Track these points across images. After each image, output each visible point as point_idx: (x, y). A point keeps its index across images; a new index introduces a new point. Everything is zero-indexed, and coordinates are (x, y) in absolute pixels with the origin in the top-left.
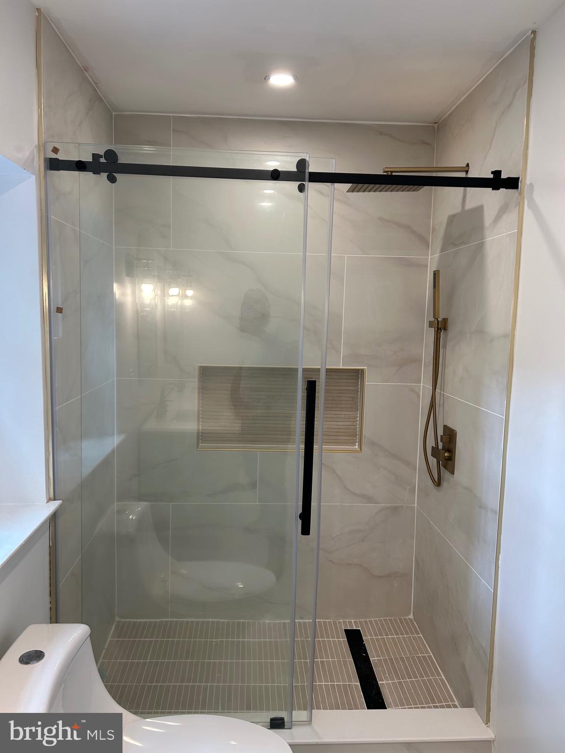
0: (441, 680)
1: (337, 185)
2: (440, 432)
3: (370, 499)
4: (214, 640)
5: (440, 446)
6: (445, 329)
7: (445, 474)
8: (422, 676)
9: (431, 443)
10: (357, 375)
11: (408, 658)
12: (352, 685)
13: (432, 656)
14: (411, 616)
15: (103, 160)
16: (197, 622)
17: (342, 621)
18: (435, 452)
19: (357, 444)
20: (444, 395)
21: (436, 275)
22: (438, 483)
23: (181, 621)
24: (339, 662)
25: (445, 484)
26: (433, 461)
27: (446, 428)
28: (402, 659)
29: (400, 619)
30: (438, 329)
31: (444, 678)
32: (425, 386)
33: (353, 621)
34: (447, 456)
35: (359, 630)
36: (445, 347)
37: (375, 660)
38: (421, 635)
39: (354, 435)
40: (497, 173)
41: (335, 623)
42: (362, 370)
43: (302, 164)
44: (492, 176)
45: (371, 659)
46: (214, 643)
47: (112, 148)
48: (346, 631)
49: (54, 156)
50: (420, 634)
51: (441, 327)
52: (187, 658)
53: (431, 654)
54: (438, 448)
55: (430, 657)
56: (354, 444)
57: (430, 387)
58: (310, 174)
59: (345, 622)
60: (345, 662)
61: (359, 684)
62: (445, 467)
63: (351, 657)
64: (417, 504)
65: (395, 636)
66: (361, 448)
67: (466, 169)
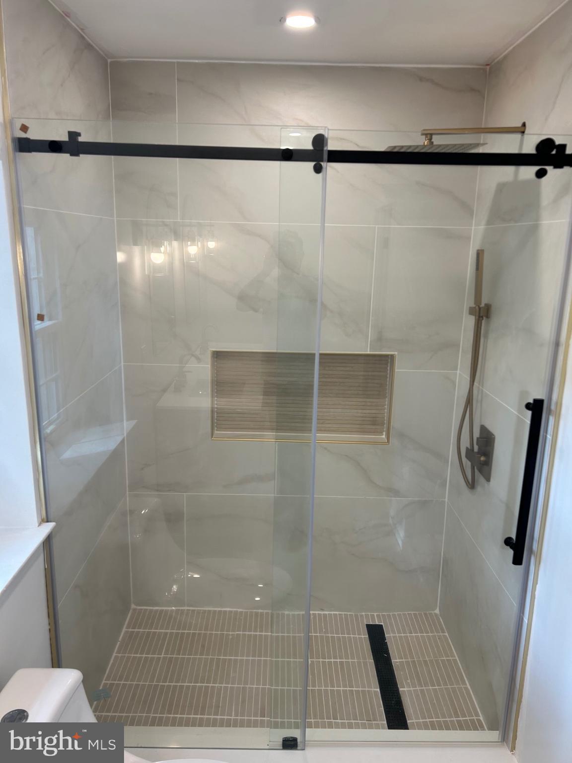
0: (466, 689)
2: (477, 434)
3: (396, 493)
4: (231, 633)
5: (476, 448)
6: (488, 317)
7: (481, 479)
8: (445, 684)
9: (465, 443)
10: (387, 361)
11: (431, 661)
12: (372, 691)
13: (458, 660)
14: (437, 611)
16: (215, 611)
17: (364, 614)
18: (470, 453)
19: (384, 433)
20: (482, 391)
21: (479, 255)
22: (472, 485)
23: (198, 610)
24: (359, 663)
25: (479, 489)
26: (467, 464)
27: (483, 429)
28: (425, 662)
29: (425, 614)
30: (479, 317)
31: (469, 687)
32: (462, 375)
33: (375, 614)
34: (483, 461)
35: (382, 625)
36: (486, 337)
37: (397, 662)
38: (447, 634)
39: (381, 424)
40: (560, 148)
41: (356, 616)
42: (392, 356)
45: (392, 661)
46: (230, 637)
48: (368, 626)
49: (23, 135)
50: (445, 633)
51: (482, 314)
52: (202, 654)
53: (457, 658)
54: (473, 450)
55: (455, 661)
56: (381, 433)
57: (467, 377)
58: (330, 152)
59: (367, 616)
60: (365, 664)
61: (379, 690)
62: (480, 471)
63: (372, 658)
64: (448, 499)
65: (419, 634)
66: (388, 439)
67: (522, 130)
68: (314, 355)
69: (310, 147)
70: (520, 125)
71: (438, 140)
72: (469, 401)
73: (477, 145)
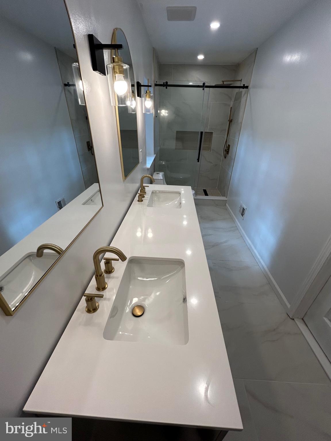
1: (211, 89)
2: (227, 146)
3: (211, 163)
5: (227, 149)
6: (232, 122)
7: (227, 155)
9: (225, 148)
10: (212, 133)
13: (219, 192)
14: (217, 188)
15: (165, 84)
20: (229, 138)
21: (231, 108)
22: (225, 157)
25: (227, 157)
26: (225, 152)
32: (226, 136)
34: (228, 151)
35: (206, 189)
36: (231, 126)
39: (209, 148)
40: (244, 85)
41: (201, 188)
42: (213, 132)
43: (204, 84)
44: (243, 86)
47: (167, 81)
48: (203, 190)
49: (156, 83)
51: (231, 121)
56: (209, 150)
58: (206, 86)
59: (203, 188)
62: (227, 153)
64: (221, 164)
65: (213, 190)
66: (210, 151)
67: (241, 81)
68: (199, 132)
69: (202, 85)
70: (241, 79)
71: (225, 83)
72: (226, 141)
73: (232, 84)
